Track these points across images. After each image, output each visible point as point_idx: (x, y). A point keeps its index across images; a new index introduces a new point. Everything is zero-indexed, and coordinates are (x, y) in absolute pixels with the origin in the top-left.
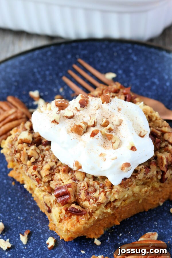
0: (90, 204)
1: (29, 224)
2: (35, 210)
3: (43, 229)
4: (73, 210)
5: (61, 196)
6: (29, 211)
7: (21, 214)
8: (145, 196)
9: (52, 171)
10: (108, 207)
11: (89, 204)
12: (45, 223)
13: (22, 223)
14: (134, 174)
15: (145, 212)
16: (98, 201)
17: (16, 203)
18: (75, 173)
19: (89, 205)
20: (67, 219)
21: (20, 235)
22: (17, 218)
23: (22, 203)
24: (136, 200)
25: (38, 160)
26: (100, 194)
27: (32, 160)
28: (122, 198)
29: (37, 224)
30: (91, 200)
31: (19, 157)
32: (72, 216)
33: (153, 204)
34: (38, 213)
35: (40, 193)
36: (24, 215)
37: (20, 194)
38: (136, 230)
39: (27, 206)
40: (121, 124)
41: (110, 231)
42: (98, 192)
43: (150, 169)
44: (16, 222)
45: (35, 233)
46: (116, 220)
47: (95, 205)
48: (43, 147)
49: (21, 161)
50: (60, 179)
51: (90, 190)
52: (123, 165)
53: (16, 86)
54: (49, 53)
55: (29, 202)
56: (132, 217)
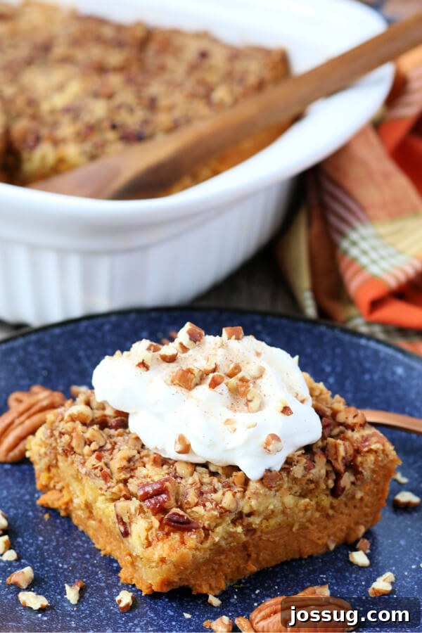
0: (205, 510)
1: (80, 574)
2: (90, 554)
3: (108, 582)
4: (175, 518)
5: (151, 497)
6: (80, 556)
7: (65, 560)
8: (303, 517)
9: (132, 463)
10: (237, 524)
11: (203, 510)
12: (111, 573)
13: (66, 573)
14: (287, 466)
15: (301, 559)
16: (220, 506)
17: (54, 544)
18: (176, 464)
19: (204, 514)
20: (162, 539)
21: (64, 587)
22: (57, 566)
23: (65, 544)
24: (288, 525)
25: (105, 448)
26: (224, 494)
27: (94, 446)
28: (263, 511)
29: (97, 574)
30: (208, 504)
31: (69, 441)
32: (172, 534)
33: (317, 545)
34: (98, 558)
35: (107, 504)
36: (70, 561)
37: (60, 532)
38: (285, 585)
39: (75, 549)
40: (261, 376)
41: (238, 586)
42: (220, 492)
43: (314, 462)
44: (55, 572)
45: (92, 588)
46: (250, 563)
47: (216, 513)
48: (113, 432)
49: (72, 448)
50: (147, 476)
51: (205, 488)
52: (268, 438)
53: (44, 377)
54: (107, 327)
55: (79, 542)
56: (277, 566)
